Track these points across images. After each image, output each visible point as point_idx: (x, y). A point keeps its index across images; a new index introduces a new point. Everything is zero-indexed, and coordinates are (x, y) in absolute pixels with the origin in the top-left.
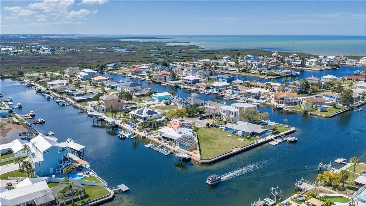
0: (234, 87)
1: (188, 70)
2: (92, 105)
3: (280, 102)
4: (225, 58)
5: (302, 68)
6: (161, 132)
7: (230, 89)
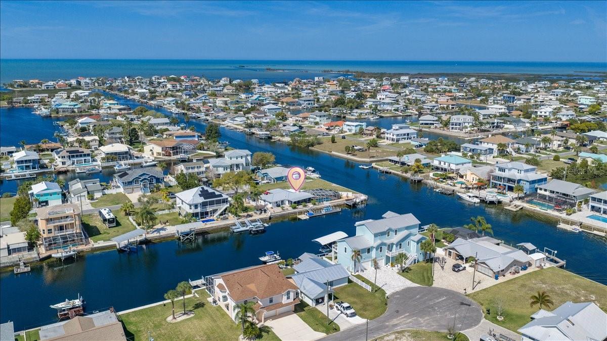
3: (173, 152)
7: (66, 157)
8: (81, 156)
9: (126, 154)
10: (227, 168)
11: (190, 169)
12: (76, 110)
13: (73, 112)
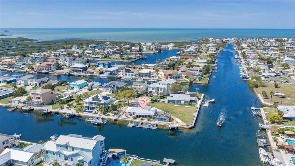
0: (126, 70)
1: (65, 59)
2: (19, 101)
3: (169, 77)
4: (74, 48)
5: (141, 53)
6: (130, 113)
7: (123, 72)
8: (130, 72)
9: (147, 74)
10: (154, 89)
11: (136, 86)
12: (191, 52)
13: (190, 53)
